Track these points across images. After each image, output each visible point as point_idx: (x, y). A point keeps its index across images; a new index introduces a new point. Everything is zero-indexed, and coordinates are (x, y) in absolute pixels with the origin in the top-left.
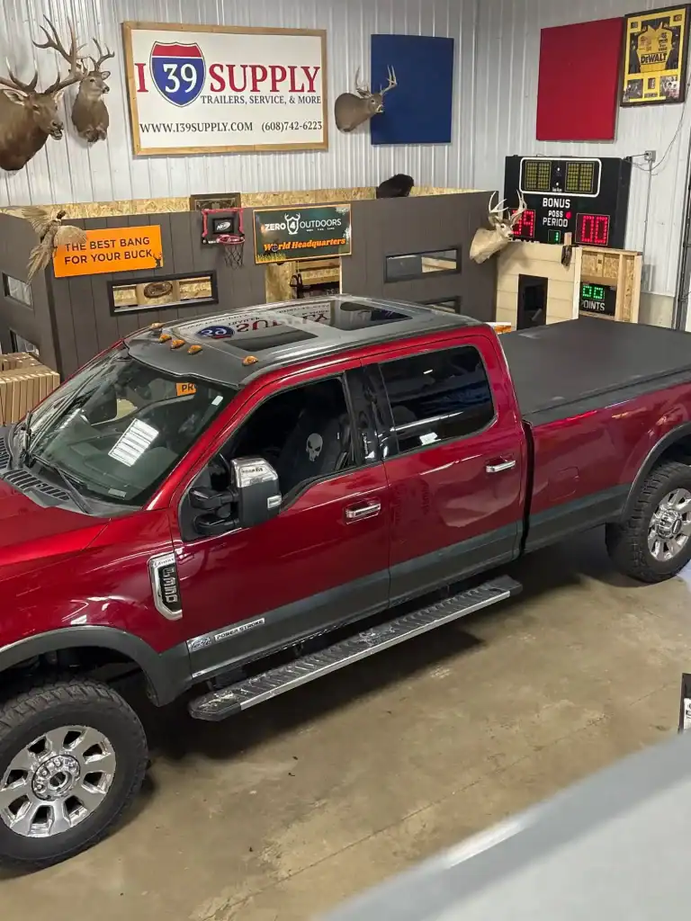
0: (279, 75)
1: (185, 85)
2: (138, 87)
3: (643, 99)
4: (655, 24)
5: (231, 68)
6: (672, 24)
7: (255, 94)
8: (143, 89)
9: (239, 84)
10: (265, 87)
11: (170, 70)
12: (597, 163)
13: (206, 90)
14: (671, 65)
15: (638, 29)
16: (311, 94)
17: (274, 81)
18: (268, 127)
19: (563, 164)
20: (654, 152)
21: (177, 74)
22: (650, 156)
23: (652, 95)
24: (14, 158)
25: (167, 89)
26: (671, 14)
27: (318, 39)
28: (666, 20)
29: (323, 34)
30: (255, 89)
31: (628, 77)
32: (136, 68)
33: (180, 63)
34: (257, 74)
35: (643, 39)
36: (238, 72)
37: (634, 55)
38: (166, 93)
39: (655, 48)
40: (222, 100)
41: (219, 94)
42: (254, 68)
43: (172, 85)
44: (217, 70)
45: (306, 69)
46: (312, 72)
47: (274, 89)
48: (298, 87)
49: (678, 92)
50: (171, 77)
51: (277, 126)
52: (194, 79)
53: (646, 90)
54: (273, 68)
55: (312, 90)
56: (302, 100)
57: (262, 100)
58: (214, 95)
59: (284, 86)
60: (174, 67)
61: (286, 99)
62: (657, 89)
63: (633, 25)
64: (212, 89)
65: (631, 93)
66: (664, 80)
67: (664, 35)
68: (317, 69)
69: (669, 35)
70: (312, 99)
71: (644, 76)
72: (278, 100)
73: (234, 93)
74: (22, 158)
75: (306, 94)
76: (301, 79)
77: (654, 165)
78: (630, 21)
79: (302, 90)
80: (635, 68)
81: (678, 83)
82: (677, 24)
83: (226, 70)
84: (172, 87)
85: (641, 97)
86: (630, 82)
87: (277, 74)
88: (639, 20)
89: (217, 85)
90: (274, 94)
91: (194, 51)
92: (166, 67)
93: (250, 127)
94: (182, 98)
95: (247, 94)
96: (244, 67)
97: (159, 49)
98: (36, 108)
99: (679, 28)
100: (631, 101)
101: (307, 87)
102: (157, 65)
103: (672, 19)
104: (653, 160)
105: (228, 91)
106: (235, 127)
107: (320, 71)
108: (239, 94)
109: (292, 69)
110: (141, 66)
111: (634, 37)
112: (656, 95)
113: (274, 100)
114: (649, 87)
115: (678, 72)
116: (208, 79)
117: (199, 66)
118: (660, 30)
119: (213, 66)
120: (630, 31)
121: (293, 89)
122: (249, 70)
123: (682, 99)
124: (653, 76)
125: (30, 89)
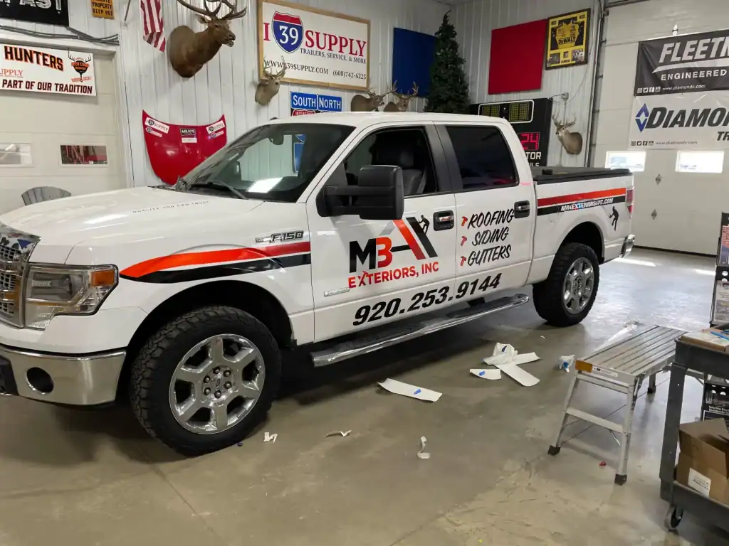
0: (344, 43)
1: (291, 40)
2: (264, 38)
3: (561, 64)
4: (567, 21)
5: (318, 34)
6: (579, 20)
7: (330, 52)
8: (267, 39)
9: (322, 45)
10: (336, 48)
11: (283, 30)
12: (531, 103)
13: (303, 45)
14: (579, 42)
15: (557, 25)
16: (361, 57)
17: (341, 46)
18: (337, 73)
19: (507, 106)
20: (568, 94)
21: (287, 32)
22: (565, 97)
23: (565, 61)
24: (189, 68)
25: (281, 41)
26: (578, 15)
27: (366, 25)
28: (575, 18)
29: (368, 22)
30: (330, 49)
31: (550, 52)
32: (264, 26)
33: (290, 26)
34: (333, 40)
35: (559, 30)
36: (321, 37)
37: (554, 40)
38: (280, 43)
39: (568, 35)
40: (312, 53)
41: (310, 49)
42: (330, 36)
43: (284, 39)
44: (310, 34)
45: (359, 42)
46: (362, 44)
47: (341, 51)
48: (354, 52)
49: (583, 58)
50: (284, 34)
51: (341, 73)
52: (297, 37)
53: (562, 59)
54: (341, 38)
55: (361, 55)
56: (356, 60)
57: (334, 57)
58: (307, 48)
59: (346, 50)
60: (286, 28)
61: (347, 58)
62: (570, 58)
63: (553, 23)
64: (307, 45)
65: (552, 61)
66: (574, 52)
67: (574, 27)
68: (365, 43)
69: (577, 27)
70: (362, 61)
71: (561, 50)
72: (343, 58)
73: (319, 50)
74: (194, 69)
75: (358, 56)
76: (356, 47)
77: (568, 101)
78: (551, 21)
79: (356, 54)
80: (555, 46)
81: (583, 53)
82: (581, 20)
83: (315, 34)
84: (284, 40)
85: (559, 62)
86: (551, 55)
87: (343, 42)
88: (557, 20)
89: (310, 44)
90: (341, 54)
91: (297, 20)
92: (281, 27)
93: (326, 71)
94: (289, 47)
95: (326, 51)
96: (325, 35)
97: (277, 16)
98: (216, 26)
99: (583, 23)
100: (552, 65)
101: (359, 53)
102: (276, 26)
103: (578, 18)
104: (567, 99)
105: (315, 47)
106: (318, 70)
107: (366, 44)
108: (323, 51)
109: (352, 40)
110: (267, 25)
111: (554, 30)
112: (569, 61)
113: (340, 57)
114: (564, 57)
115: (583, 47)
116: (305, 39)
117: (300, 29)
118: (571, 24)
119: (307, 32)
120: (551, 26)
121: (351, 53)
122: (328, 37)
123: (586, 62)
124: (567, 51)
125: (213, 15)
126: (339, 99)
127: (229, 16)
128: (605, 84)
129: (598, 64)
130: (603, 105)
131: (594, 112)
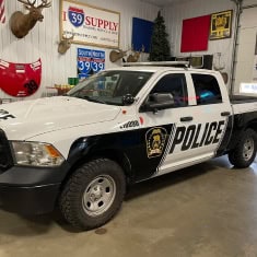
1: (78, 21)
2: (63, 19)
4: (221, 16)
7: (99, 28)
8: (65, 20)
9: (94, 24)
10: (102, 26)
11: (74, 15)
12: (202, 57)
13: (84, 24)
14: (227, 27)
15: (216, 18)
17: (105, 25)
18: (102, 39)
21: (76, 17)
24: (21, 33)
25: (72, 21)
26: (226, 13)
28: (225, 15)
29: (119, 14)
30: (99, 26)
31: (212, 32)
32: (63, 13)
33: (77, 14)
34: (100, 22)
35: (217, 21)
36: (94, 20)
37: (214, 25)
39: (221, 23)
40: (89, 28)
41: (88, 26)
43: (74, 20)
45: (114, 23)
48: (112, 29)
49: (229, 35)
50: (74, 18)
52: (81, 20)
53: (218, 35)
54: (105, 21)
56: (113, 33)
57: (101, 31)
58: (86, 26)
59: (108, 27)
61: (108, 31)
62: (222, 34)
63: (214, 17)
64: (86, 24)
65: (213, 36)
66: (224, 31)
67: (224, 19)
69: (226, 19)
70: (116, 33)
71: (217, 31)
72: (105, 31)
73: (93, 27)
75: (114, 31)
76: (113, 26)
78: (213, 15)
81: (229, 32)
82: (228, 15)
83: (91, 19)
85: (216, 37)
87: (106, 23)
88: (216, 15)
89: (88, 23)
90: (104, 29)
91: (82, 11)
94: (77, 25)
95: (97, 27)
96: (96, 19)
97: (71, 8)
98: (34, 11)
99: (229, 17)
100: (213, 38)
101: (114, 29)
102: (70, 13)
104: (220, 55)
105: (91, 25)
107: (118, 25)
109: (110, 23)
110: (65, 13)
111: (214, 21)
112: (221, 36)
115: (229, 29)
116: (85, 21)
117: (83, 16)
119: (87, 17)
120: (213, 19)
121: (110, 29)
122: (98, 21)
123: (230, 37)
124: (221, 31)
125: (32, 5)
126: (103, 52)
127: (41, 6)
128: (240, 48)
129: (236, 38)
130: (238, 59)
131: (234, 63)
